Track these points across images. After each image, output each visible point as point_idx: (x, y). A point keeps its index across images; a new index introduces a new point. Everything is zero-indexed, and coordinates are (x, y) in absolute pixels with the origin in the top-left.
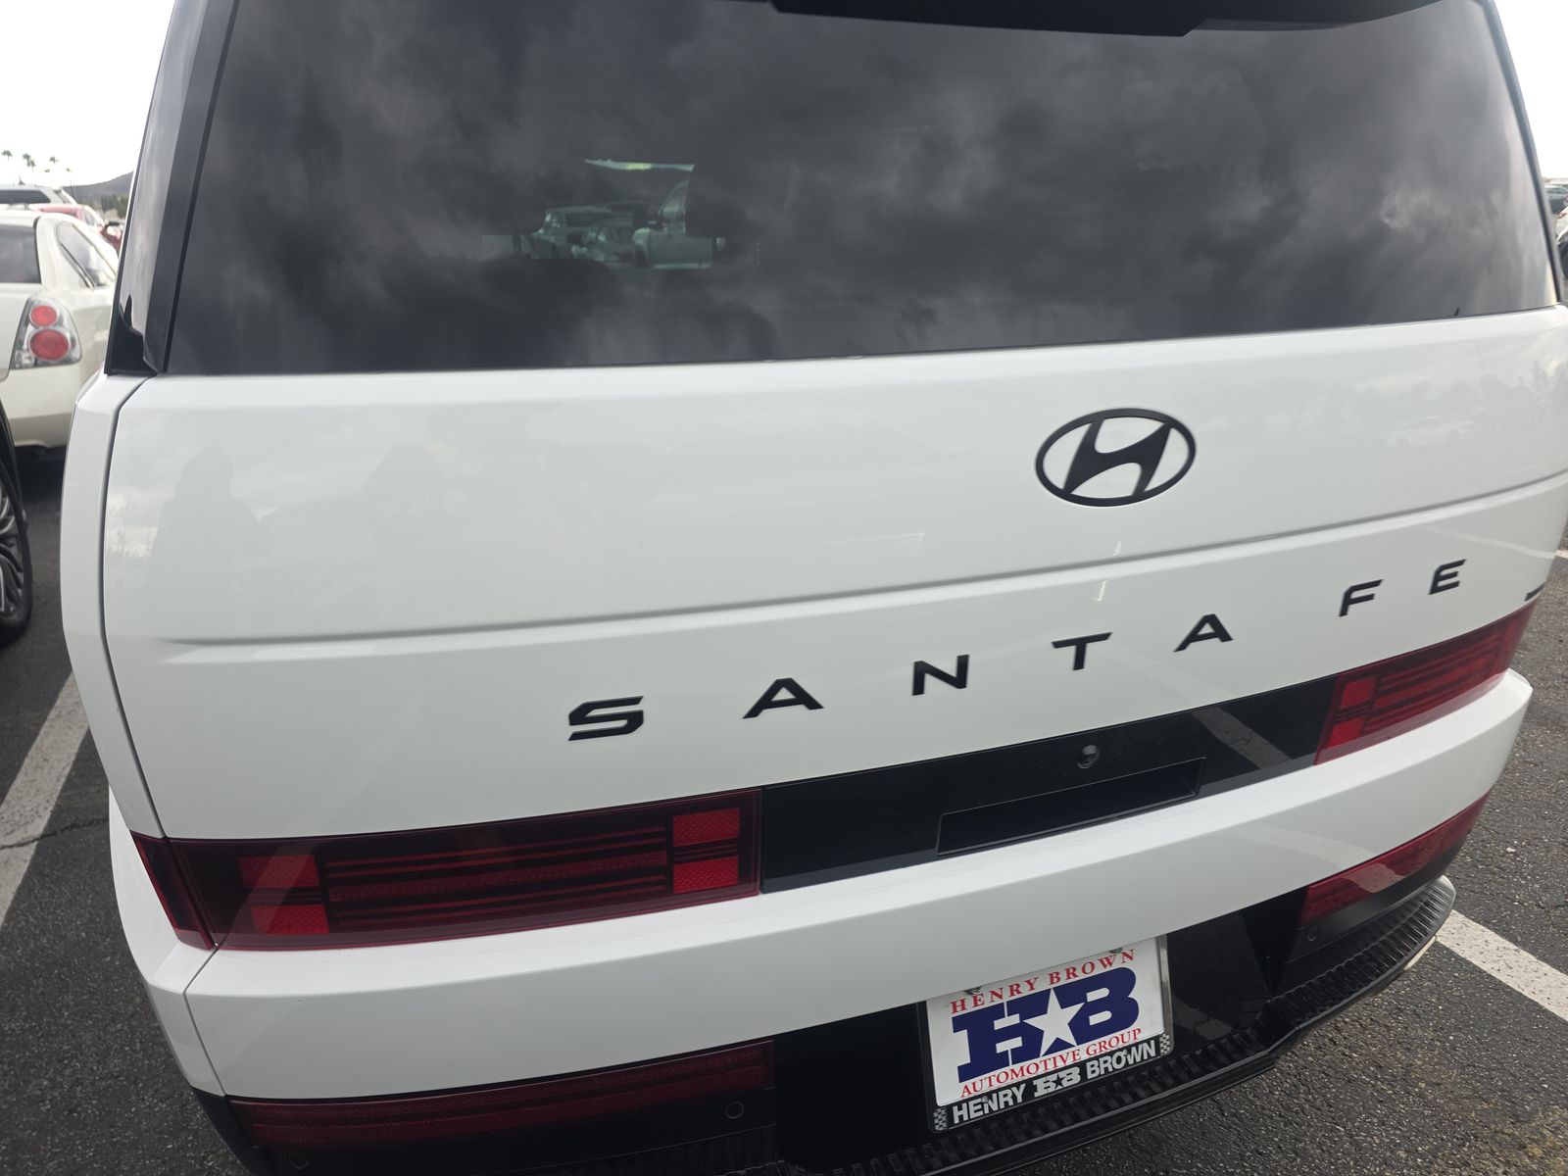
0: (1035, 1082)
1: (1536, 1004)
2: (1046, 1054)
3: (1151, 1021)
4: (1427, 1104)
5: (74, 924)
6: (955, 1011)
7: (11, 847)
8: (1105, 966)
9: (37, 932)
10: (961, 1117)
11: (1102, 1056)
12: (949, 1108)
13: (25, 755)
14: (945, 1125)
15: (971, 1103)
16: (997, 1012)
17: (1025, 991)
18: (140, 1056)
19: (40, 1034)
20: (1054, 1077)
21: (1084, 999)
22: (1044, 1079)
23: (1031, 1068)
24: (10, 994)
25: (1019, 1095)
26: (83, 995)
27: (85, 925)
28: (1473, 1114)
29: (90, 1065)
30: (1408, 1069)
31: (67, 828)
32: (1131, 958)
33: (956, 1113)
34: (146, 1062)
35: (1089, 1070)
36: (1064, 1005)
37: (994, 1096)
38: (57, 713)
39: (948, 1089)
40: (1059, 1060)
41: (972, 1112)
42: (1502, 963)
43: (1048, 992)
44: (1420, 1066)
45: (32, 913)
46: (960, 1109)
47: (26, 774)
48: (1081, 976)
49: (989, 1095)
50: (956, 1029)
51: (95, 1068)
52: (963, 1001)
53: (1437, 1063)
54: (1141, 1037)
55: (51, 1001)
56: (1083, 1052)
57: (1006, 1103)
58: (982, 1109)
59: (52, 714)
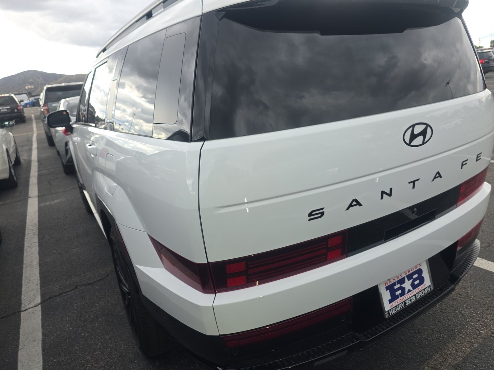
0: (406, 301)
1: (492, 272)
2: (407, 293)
3: (428, 282)
4: (476, 301)
5: (66, 326)
6: (386, 285)
7: (32, 308)
8: (416, 268)
9: (55, 331)
10: (391, 313)
11: (419, 292)
12: (388, 311)
13: (22, 280)
14: (388, 316)
15: (393, 309)
16: (394, 284)
17: (400, 278)
18: (109, 359)
19: (72, 359)
20: (409, 300)
21: (412, 278)
22: (407, 300)
23: (404, 298)
24: (56, 350)
25: (403, 305)
26: (80, 346)
27: (70, 326)
28: (488, 301)
29: (94, 365)
30: (467, 293)
31: (48, 299)
32: (421, 265)
33: (390, 312)
34: (112, 360)
35: (417, 296)
36: (409, 280)
37: (398, 306)
38: (26, 266)
39: (387, 307)
40: (410, 295)
41: (394, 312)
42: (479, 263)
43: (405, 277)
44: (470, 293)
45: (50, 326)
46: (391, 311)
47: (25, 285)
48: (411, 272)
49: (396, 307)
50: (387, 290)
51: (96, 365)
52: (387, 282)
53: (474, 291)
54: (426, 286)
55: (71, 350)
56: (415, 292)
57: (400, 308)
58: (396, 310)
59: (24, 266)
